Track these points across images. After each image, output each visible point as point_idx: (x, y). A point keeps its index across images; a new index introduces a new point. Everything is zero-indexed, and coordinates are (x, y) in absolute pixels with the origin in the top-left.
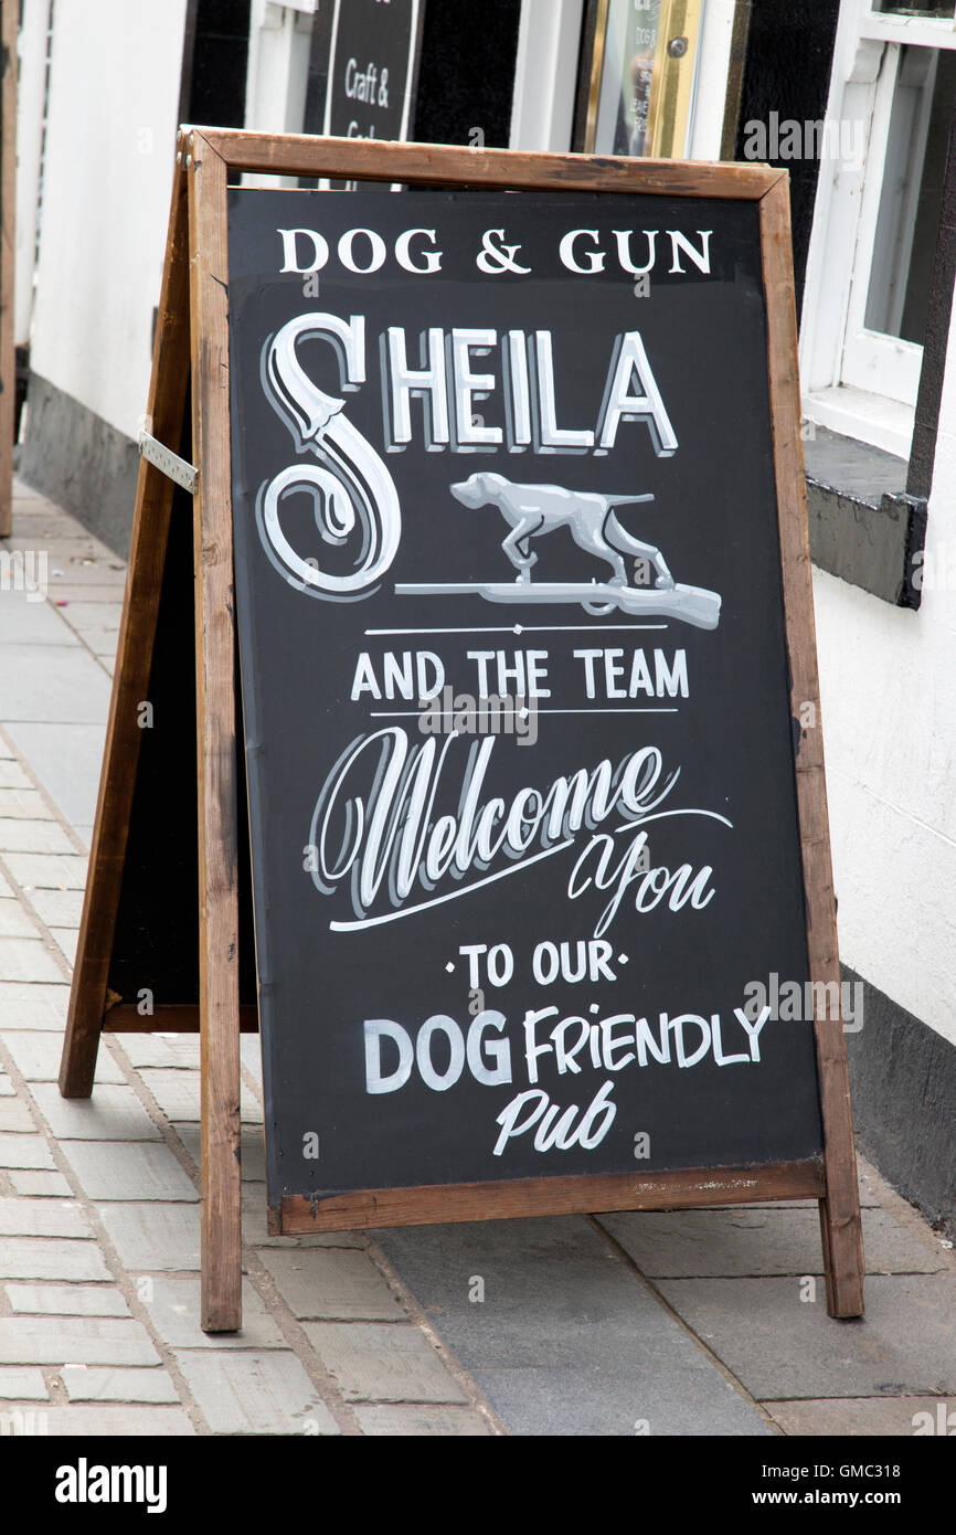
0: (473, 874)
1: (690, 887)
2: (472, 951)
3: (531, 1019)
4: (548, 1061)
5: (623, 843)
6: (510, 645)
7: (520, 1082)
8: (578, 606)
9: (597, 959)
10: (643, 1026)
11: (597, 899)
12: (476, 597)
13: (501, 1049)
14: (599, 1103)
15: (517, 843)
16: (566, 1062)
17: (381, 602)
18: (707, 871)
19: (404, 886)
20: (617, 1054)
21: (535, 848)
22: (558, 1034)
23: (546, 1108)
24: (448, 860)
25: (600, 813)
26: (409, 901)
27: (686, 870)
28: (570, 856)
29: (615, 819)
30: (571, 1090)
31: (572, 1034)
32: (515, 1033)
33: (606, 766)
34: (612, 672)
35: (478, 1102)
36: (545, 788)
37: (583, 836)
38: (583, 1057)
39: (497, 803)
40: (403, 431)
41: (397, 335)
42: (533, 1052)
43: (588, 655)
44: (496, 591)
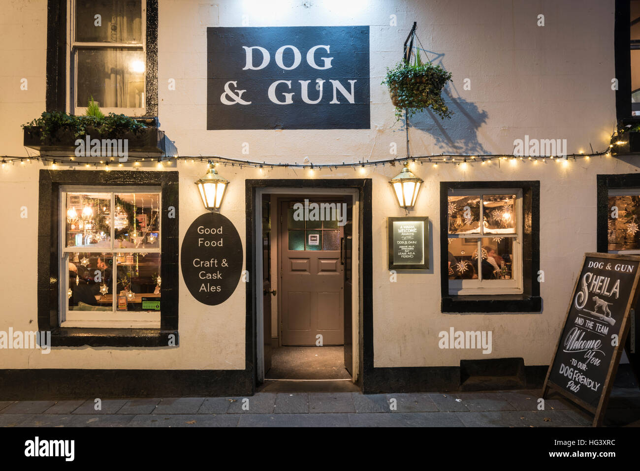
0: (577, 350)
1: (597, 362)
2: (573, 360)
3: (576, 371)
4: (575, 378)
5: (593, 352)
6: (591, 320)
7: (572, 380)
8: (599, 317)
9: (584, 367)
10: (586, 378)
11: (587, 359)
12: (589, 313)
13: (572, 374)
14: (578, 387)
15: (582, 348)
16: (577, 379)
17: (581, 311)
18: (600, 361)
19: (571, 348)
20: (582, 381)
21: (584, 349)
22: (577, 375)
23: (573, 384)
24: (575, 347)
25: (591, 347)
26: (571, 350)
27: (598, 359)
28: (586, 352)
29: (593, 349)
30: (576, 383)
31: (579, 376)
32: (573, 372)
33: (594, 341)
34: (600, 328)
35: (567, 379)
36: (587, 341)
37: (589, 349)
38: (578, 379)
39: (582, 341)
40: (591, 290)
41: (595, 276)
42: (574, 376)
43: (598, 325)
44: (593, 313)
